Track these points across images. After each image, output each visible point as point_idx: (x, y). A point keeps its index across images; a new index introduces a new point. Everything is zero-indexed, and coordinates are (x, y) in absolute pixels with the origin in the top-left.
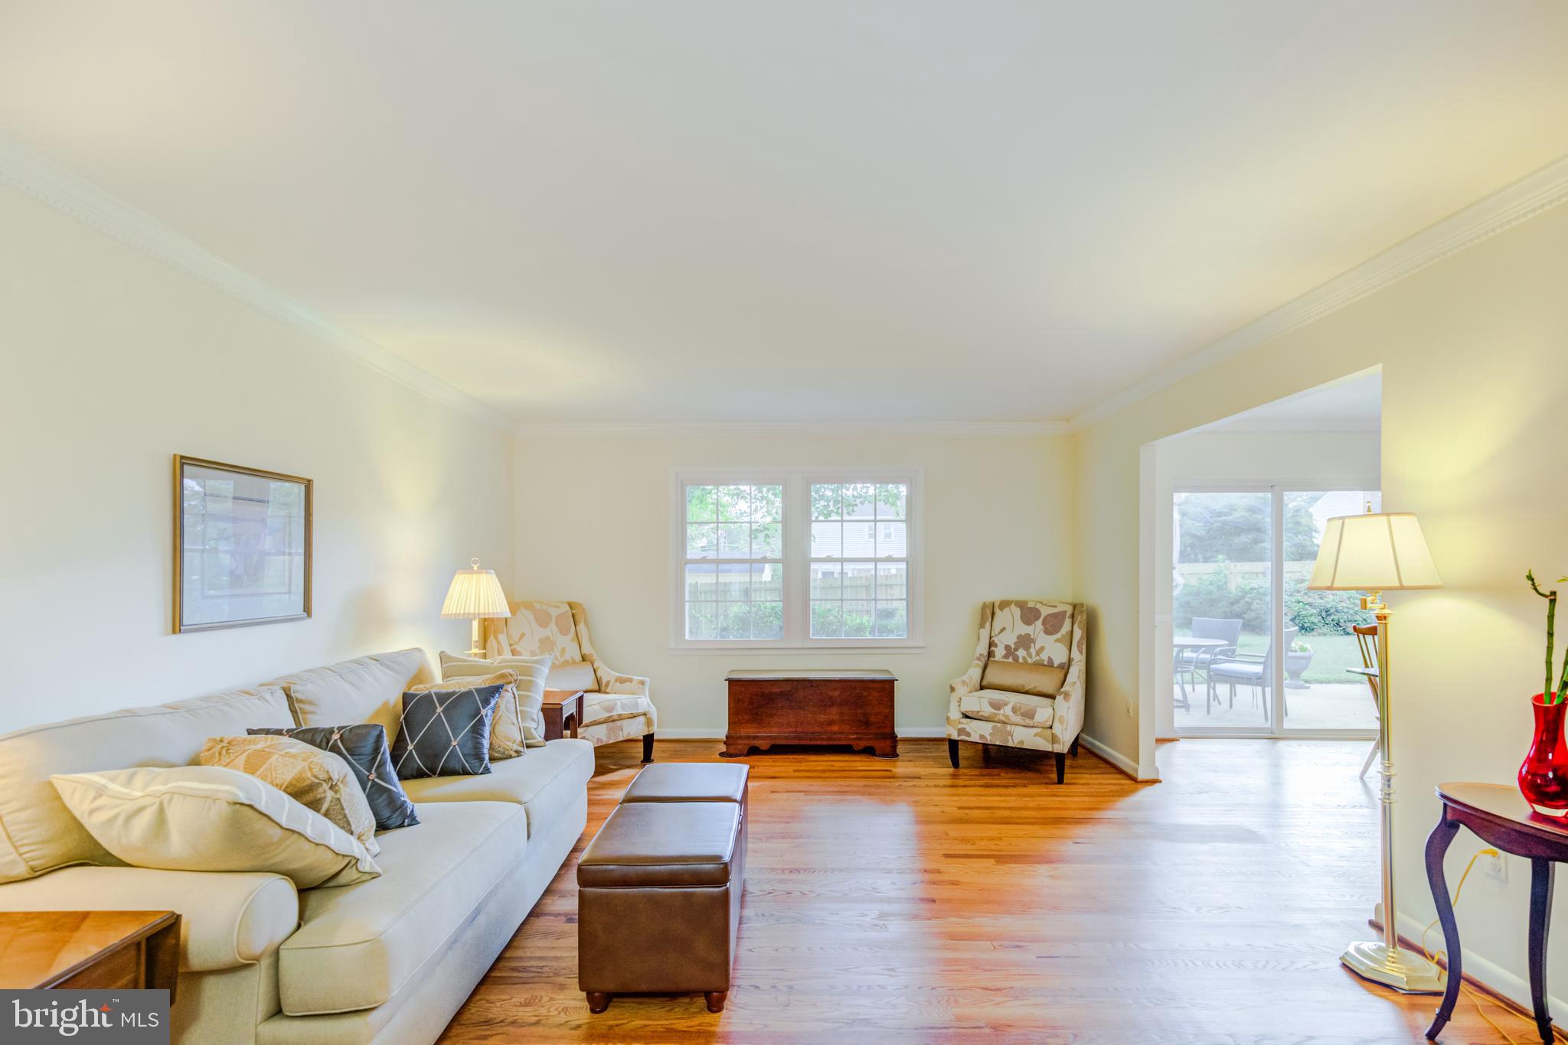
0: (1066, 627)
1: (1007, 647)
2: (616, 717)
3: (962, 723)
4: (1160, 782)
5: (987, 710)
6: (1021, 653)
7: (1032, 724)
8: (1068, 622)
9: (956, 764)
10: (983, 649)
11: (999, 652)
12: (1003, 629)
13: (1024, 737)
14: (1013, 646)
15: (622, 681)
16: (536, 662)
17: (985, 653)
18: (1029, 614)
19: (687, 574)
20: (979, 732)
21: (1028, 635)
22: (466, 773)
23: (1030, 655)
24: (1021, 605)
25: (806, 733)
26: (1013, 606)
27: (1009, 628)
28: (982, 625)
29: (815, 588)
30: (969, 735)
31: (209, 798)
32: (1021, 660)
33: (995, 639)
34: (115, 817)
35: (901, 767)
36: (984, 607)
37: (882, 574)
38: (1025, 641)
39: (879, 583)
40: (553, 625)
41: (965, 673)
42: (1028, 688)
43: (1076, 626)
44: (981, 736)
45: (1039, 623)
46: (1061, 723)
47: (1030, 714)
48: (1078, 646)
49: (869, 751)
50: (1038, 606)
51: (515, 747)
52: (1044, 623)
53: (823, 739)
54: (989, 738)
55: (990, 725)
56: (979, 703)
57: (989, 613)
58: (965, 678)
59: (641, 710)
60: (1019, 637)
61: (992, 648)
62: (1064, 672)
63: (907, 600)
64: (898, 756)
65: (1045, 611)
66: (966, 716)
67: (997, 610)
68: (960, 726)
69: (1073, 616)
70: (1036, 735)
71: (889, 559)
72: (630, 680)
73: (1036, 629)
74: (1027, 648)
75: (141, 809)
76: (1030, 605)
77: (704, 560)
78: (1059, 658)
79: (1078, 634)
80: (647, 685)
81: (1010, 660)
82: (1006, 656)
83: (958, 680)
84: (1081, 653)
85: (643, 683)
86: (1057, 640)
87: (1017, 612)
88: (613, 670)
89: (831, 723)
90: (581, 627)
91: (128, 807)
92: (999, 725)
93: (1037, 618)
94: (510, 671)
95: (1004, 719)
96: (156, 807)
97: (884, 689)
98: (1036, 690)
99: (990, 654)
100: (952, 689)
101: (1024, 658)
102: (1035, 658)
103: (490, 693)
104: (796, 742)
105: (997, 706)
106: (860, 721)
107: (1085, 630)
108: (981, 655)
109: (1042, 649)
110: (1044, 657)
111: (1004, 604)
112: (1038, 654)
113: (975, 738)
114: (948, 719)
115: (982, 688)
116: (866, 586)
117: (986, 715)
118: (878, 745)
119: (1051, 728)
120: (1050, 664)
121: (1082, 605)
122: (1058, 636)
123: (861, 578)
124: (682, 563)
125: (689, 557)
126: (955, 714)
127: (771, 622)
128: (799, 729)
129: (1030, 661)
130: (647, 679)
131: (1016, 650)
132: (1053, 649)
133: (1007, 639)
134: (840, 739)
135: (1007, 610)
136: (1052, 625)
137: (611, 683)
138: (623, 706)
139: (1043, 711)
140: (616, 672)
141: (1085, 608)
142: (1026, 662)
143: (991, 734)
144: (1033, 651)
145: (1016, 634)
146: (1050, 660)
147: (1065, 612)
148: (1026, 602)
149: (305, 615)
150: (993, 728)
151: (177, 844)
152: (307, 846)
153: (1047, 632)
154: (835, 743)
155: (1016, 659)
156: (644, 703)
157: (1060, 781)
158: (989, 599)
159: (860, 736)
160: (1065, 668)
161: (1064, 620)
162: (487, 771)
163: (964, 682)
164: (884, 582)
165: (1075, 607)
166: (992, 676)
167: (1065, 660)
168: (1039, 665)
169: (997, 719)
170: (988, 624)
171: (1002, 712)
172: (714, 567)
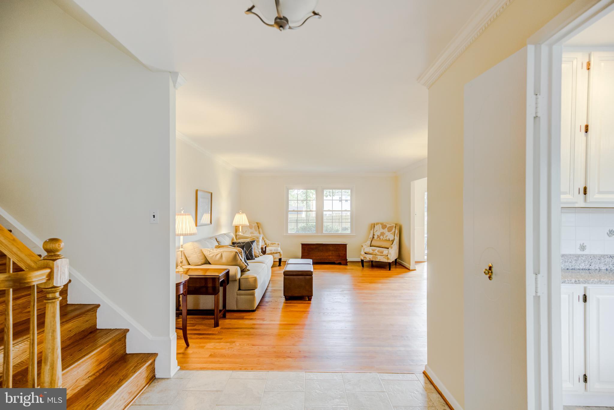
0: (394, 230)
1: (378, 236)
2: (272, 253)
3: (364, 255)
4: (416, 270)
5: (371, 251)
6: (381, 237)
7: (382, 255)
8: (394, 228)
9: (363, 266)
10: (371, 236)
11: (376, 237)
12: (377, 231)
13: (381, 259)
14: (379, 235)
15: (273, 244)
16: (259, 236)
17: (372, 237)
18: (384, 227)
19: (289, 215)
20: (369, 258)
21: (383, 232)
22: (250, 259)
23: (384, 238)
24: (382, 224)
25: (323, 258)
26: (380, 224)
27: (378, 230)
28: (371, 230)
29: (325, 220)
30: (366, 258)
31: (232, 252)
32: (381, 239)
33: (375, 233)
34: (214, 255)
35: (349, 267)
36: (372, 224)
37: (344, 215)
38: (382, 234)
39: (343, 218)
40: (253, 228)
41: (366, 242)
42: (383, 246)
43: (396, 230)
44: (370, 259)
45: (386, 229)
46: (390, 255)
47: (382, 252)
48: (397, 235)
49: (340, 264)
50: (386, 224)
51: (258, 255)
52: (388, 229)
53: (327, 260)
54: (371, 259)
55: (372, 255)
56: (370, 250)
57: (373, 226)
58: (366, 243)
59: (279, 251)
60: (381, 233)
61: (374, 236)
62: (392, 242)
63: (350, 222)
64: (348, 265)
65: (388, 226)
66: (366, 253)
67: (375, 225)
68: (364, 256)
69: (395, 227)
70: (384, 258)
71: (346, 211)
72: (275, 244)
73: (385, 231)
74: (383, 236)
75: (218, 254)
76: (384, 224)
77: (294, 211)
78: (391, 239)
79: (397, 232)
80: (280, 245)
81: (379, 239)
82: (377, 238)
83: (364, 244)
84: (397, 237)
85: (278, 244)
86: (391, 234)
87: (381, 226)
88: (269, 241)
89: (329, 256)
90: (260, 229)
91: (216, 254)
92: (374, 255)
93: (386, 228)
94: (255, 238)
95: (375, 254)
96: (221, 254)
97: (344, 246)
98: (384, 247)
99: (373, 238)
100: (362, 246)
101: (382, 238)
102: (385, 238)
103: (252, 242)
104: (320, 261)
105: (374, 250)
106: (337, 255)
107: (399, 231)
108: (371, 238)
109: (387, 236)
110: (388, 238)
111: (377, 224)
112: (386, 237)
113: (368, 259)
114: (361, 254)
115: (371, 246)
116: (339, 219)
117: (371, 253)
118: (342, 262)
119: (387, 256)
120: (389, 240)
121: (398, 224)
122: (391, 232)
123: (337, 216)
124: (287, 211)
125: (289, 210)
126: (363, 253)
127: (312, 229)
128: (321, 258)
129: (384, 239)
130: (280, 243)
131: (380, 236)
132: (390, 236)
133: (377, 234)
134: (332, 260)
135: (378, 225)
136: (390, 230)
137: (269, 245)
138: (274, 250)
139: (385, 252)
140: (270, 241)
141: (398, 225)
142: (383, 239)
143: (372, 258)
144: (385, 236)
145: (380, 232)
146: (389, 239)
147: (393, 226)
148: (383, 223)
149: (210, 224)
150: (373, 256)
151: (224, 260)
152: (242, 262)
153: (388, 231)
154: (331, 261)
155: (380, 239)
156: (279, 249)
157: (390, 270)
158: (373, 222)
159: (337, 259)
160: (393, 241)
161: (393, 228)
162: (254, 259)
163: (365, 245)
164: (345, 218)
165: (396, 224)
166: (373, 243)
167: (393, 239)
168: (386, 240)
169: (373, 254)
170: (373, 229)
171: (375, 252)
172: (296, 212)
